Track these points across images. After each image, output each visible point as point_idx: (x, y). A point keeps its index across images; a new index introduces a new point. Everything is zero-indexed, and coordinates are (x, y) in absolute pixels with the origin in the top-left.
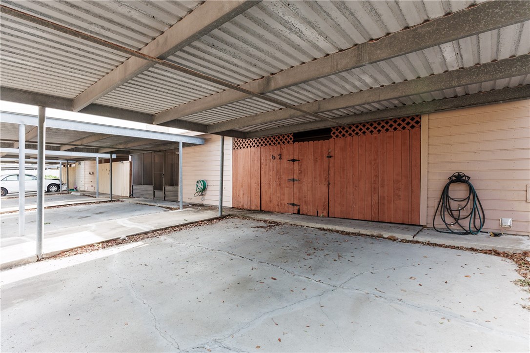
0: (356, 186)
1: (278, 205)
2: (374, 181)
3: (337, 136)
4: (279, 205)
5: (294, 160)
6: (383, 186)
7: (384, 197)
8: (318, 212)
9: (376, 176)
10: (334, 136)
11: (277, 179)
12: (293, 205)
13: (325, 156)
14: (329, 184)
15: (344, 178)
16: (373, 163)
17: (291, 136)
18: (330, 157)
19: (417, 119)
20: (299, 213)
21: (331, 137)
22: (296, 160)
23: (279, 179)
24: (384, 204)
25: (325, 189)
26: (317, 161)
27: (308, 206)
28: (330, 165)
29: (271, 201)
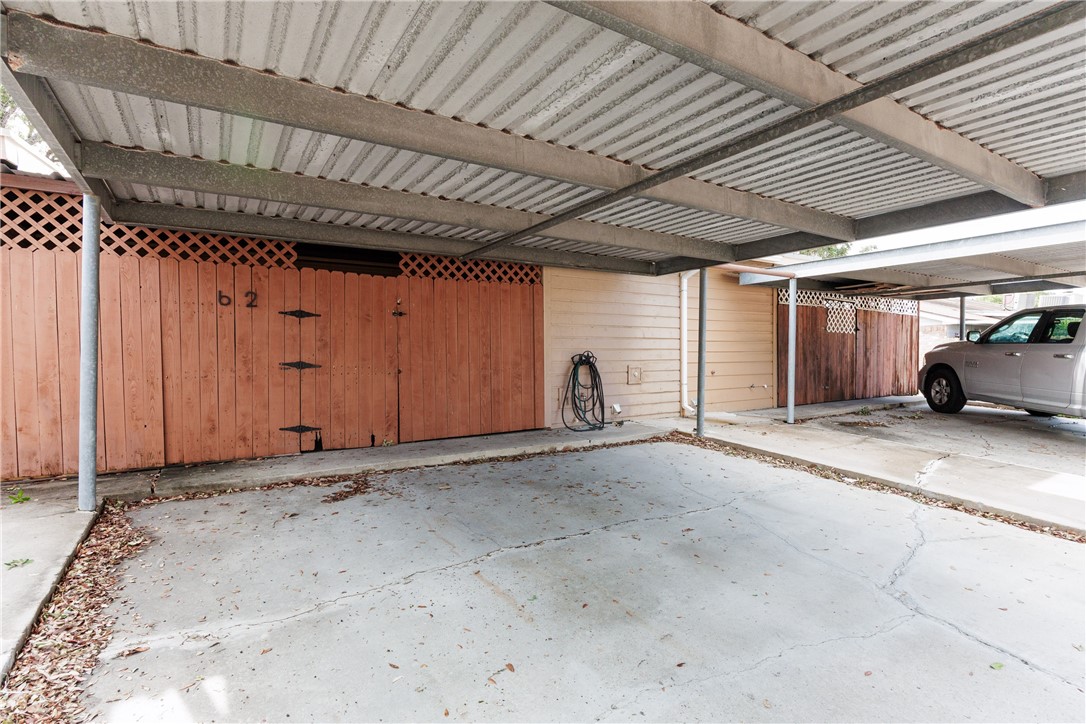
0: (454, 375)
1: (244, 439)
2: (484, 364)
3: (413, 272)
4: (249, 435)
5: (300, 314)
6: (497, 372)
7: (499, 391)
8: (373, 437)
9: (486, 355)
10: (407, 271)
11: (239, 365)
12: (301, 429)
13: (390, 310)
14: (399, 372)
15: (430, 360)
16: (481, 333)
17: (288, 248)
18: (401, 314)
19: (537, 270)
20: (319, 446)
21: (401, 272)
22: (309, 315)
23: (245, 363)
24: (498, 402)
25: (391, 384)
26: (369, 321)
27: (347, 427)
28: (400, 333)
29: (213, 430)
